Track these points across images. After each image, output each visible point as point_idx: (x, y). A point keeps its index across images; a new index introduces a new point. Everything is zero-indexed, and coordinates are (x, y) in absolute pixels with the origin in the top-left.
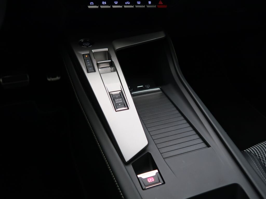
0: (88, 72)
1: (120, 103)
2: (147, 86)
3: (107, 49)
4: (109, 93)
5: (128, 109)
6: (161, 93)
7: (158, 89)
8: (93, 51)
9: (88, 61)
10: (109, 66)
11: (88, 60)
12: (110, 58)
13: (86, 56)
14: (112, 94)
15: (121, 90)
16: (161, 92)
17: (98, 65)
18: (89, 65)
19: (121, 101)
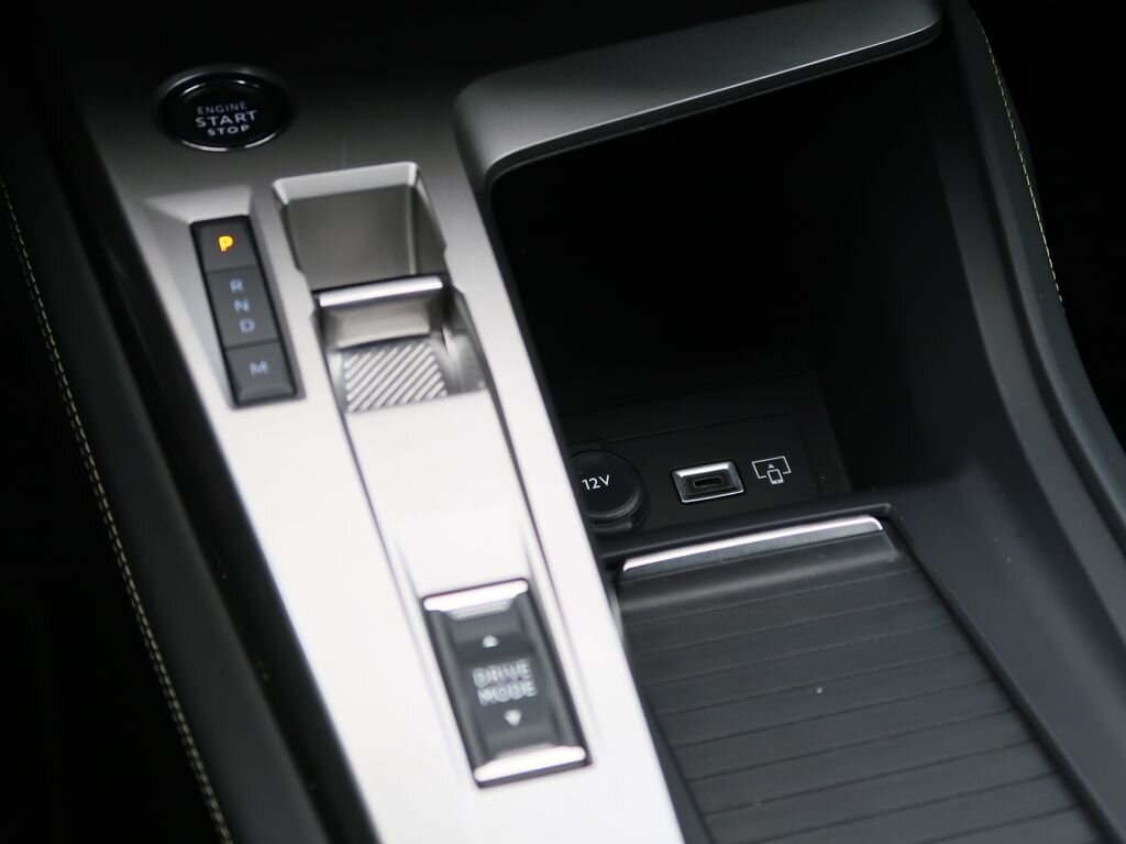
0: (238, 400)
1: (513, 704)
2: (763, 468)
3: (412, 167)
4: (422, 601)
5: (586, 762)
6: (886, 566)
7: (866, 523)
8: (287, 188)
9: (240, 296)
10: (424, 329)
11: (236, 285)
12: (431, 257)
13: (225, 242)
14: (444, 616)
15: (524, 573)
16: (891, 554)
17: (324, 322)
18: (247, 327)
19: (528, 689)
